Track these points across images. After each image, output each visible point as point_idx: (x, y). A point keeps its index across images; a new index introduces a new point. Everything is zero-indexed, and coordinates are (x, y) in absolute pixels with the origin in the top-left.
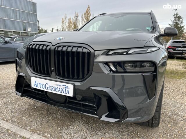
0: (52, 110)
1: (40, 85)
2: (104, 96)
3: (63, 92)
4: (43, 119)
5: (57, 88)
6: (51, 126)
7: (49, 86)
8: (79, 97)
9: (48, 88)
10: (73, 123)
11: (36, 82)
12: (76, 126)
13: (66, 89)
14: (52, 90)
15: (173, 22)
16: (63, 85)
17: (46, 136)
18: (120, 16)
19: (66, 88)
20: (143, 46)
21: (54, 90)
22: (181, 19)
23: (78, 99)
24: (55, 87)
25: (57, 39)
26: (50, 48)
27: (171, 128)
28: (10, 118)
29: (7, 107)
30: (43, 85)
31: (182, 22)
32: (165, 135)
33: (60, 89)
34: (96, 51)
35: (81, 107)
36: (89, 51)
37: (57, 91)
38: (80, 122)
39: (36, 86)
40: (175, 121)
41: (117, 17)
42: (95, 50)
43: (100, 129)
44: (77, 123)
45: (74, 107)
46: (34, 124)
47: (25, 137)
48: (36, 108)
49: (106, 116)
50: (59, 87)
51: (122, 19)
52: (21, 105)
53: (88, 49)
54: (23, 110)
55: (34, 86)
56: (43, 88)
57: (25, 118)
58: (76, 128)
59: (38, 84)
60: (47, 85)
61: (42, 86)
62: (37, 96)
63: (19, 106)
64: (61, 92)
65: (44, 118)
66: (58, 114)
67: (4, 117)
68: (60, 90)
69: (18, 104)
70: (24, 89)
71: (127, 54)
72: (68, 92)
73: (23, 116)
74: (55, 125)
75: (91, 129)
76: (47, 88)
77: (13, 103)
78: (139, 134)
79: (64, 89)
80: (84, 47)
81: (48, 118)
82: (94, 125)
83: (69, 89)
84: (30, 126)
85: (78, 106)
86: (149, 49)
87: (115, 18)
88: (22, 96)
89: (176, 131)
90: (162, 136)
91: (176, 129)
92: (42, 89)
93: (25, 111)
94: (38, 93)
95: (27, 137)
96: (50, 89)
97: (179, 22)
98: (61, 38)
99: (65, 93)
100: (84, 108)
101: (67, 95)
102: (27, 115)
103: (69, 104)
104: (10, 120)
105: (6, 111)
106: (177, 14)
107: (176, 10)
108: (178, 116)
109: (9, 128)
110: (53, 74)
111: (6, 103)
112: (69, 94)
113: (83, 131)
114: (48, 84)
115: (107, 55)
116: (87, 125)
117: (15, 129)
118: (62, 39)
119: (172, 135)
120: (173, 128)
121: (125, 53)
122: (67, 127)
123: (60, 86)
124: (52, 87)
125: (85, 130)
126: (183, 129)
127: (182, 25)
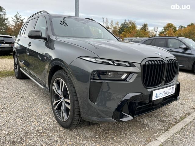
9: (165, 94)
19: (173, 89)
22: (3, 11)
26: (164, 62)
39: (156, 98)
59: (158, 95)
72: (173, 91)
92: (160, 98)
97: (1, 13)
101: (172, 93)
110: (163, 82)
114: (165, 91)
127: (6, 17)
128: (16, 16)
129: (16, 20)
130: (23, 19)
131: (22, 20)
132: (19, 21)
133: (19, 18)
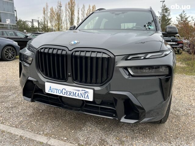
0: (59, 112)
1: (56, 90)
2: (122, 99)
3: (83, 97)
4: (53, 123)
5: (76, 93)
6: (64, 129)
7: (67, 91)
8: (98, 101)
9: (66, 93)
10: (84, 124)
11: (50, 87)
12: (88, 127)
13: (85, 94)
14: (69, 95)
15: (161, 14)
16: (83, 90)
17: (62, 139)
18: (121, 13)
19: (85, 92)
20: (159, 51)
21: (72, 95)
22: (168, 12)
23: (98, 103)
24: (73, 92)
25: (73, 43)
26: (66, 52)
27: (175, 123)
28: (18, 124)
29: (10, 112)
30: (60, 91)
31: (169, 15)
32: (171, 130)
33: (78, 93)
34: (116, 57)
35: (98, 110)
36: (109, 56)
37: (75, 96)
38: (91, 123)
39: (51, 92)
40: (177, 116)
41: (118, 14)
42: (115, 55)
43: (112, 129)
44: (88, 124)
45: (92, 110)
46: (46, 129)
47: (43, 143)
48: (41, 111)
49: (125, 118)
50: (77, 92)
51: (123, 16)
52: (25, 109)
53: (108, 54)
54: (29, 114)
55: (49, 91)
56: (60, 93)
57: (34, 123)
58: (89, 129)
59: (54, 89)
60: (64, 91)
61: (58, 91)
62: (50, 101)
63: (22, 110)
64: (80, 97)
65: (53, 121)
66: (67, 116)
67: (11, 123)
68: (79, 95)
69: (20, 108)
70: (35, 94)
71: (145, 58)
72: (88, 97)
73: (31, 121)
74: (67, 128)
75: (104, 129)
76: (64, 93)
77: (15, 107)
78: (148, 130)
79: (83, 94)
80: (104, 53)
81: (58, 121)
82: (106, 126)
83: (88, 94)
84: (43, 131)
85: (95, 110)
86: (164, 53)
87: (116, 14)
88: (32, 101)
89: (180, 125)
90: (169, 131)
91: (180, 124)
92: (58, 94)
93: (31, 115)
94: (50, 97)
95: (45, 142)
96: (67, 94)
97: (166, 14)
98: (76, 42)
99: (84, 98)
100: (101, 111)
101: (87, 99)
102: (35, 119)
103: (85, 108)
104: (20, 126)
105: (11, 116)
106: (165, 6)
107: (164, 1)
108: (179, 111)
109: (22, 135)
110: (70, 79)
111: (7, 108)
112: (88, 98)
113: (97, 132)
114: (65, 89)
115: (127, 59)
116: (99, 125)
117: (28, 135)
118: (78, 43)
119: (177, 130)
120: (177, 123)
121: (142, 58)
122: (80, 129)
123: (79, 91)
124: (70, 92)
125: (98, 131)
126: (186, 124)
127: (169, 18)
128: (181, 14)
129: (180, 19)
130: (188, 17)
131: (186, 19)
132: (183, 19)
133: (183, 16)
